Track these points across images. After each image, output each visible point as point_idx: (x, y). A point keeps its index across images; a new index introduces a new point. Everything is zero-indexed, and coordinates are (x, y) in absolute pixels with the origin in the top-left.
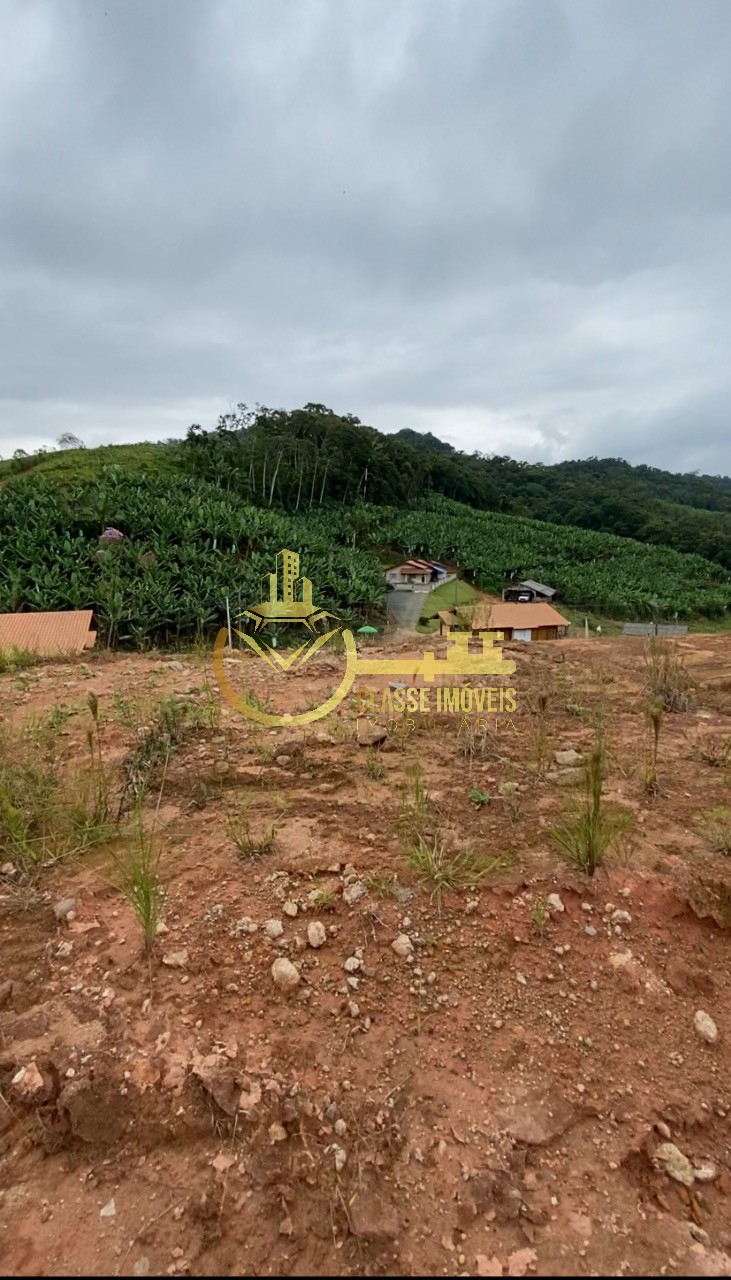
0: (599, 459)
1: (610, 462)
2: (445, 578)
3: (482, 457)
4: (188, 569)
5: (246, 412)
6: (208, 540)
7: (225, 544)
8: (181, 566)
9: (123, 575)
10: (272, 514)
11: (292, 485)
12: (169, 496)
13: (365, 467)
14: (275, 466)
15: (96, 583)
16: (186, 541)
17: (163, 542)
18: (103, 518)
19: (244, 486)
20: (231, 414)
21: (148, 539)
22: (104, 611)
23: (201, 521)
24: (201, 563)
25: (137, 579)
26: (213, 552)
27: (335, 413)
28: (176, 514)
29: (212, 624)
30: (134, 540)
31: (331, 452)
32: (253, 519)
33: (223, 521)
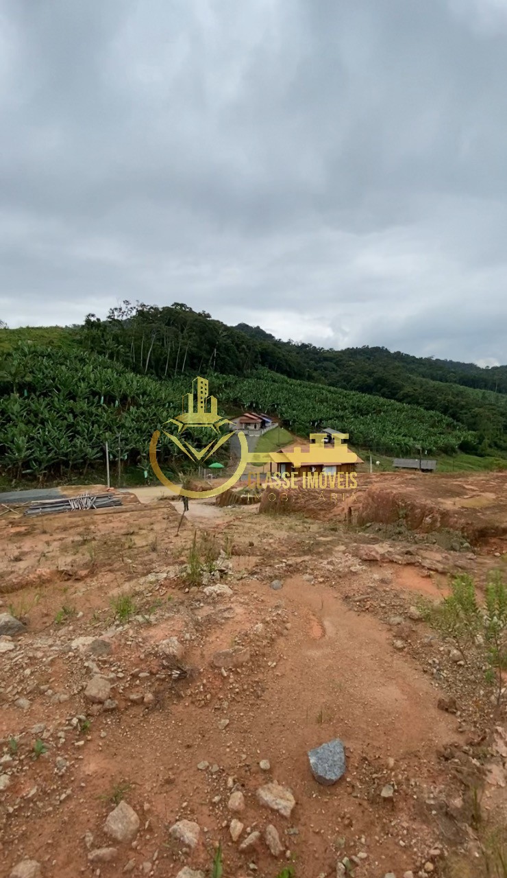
0: (370, 347)
1: (377, 349)
2: (271, 425)
3: (294, 343)
4: (80, 418)
5: (129, 307)
6: (97, 397)
7: (110, 399)
8: (75, 416)
9: (28, 423)
10: (146, 379)
11: (162, 358)
12: (68, 364)
13: (214, 347)
14: (150, 345)
15: (5, 429)
16: (80, 397)
17: (61, 398)
18: (14, 380)
19: (127, 358)
20: (118, 307)
21: (50, 396)
22: (11, 450)
23: (91, 383)
24: (91, 414)
25: (39, 425)
26: (101, 406)
27: (193, 310)
28: (73, 378)
29: (98, 461)
30: (39, 396)
31: (190, 336)
32: (133, 381)
33: (109, 383)
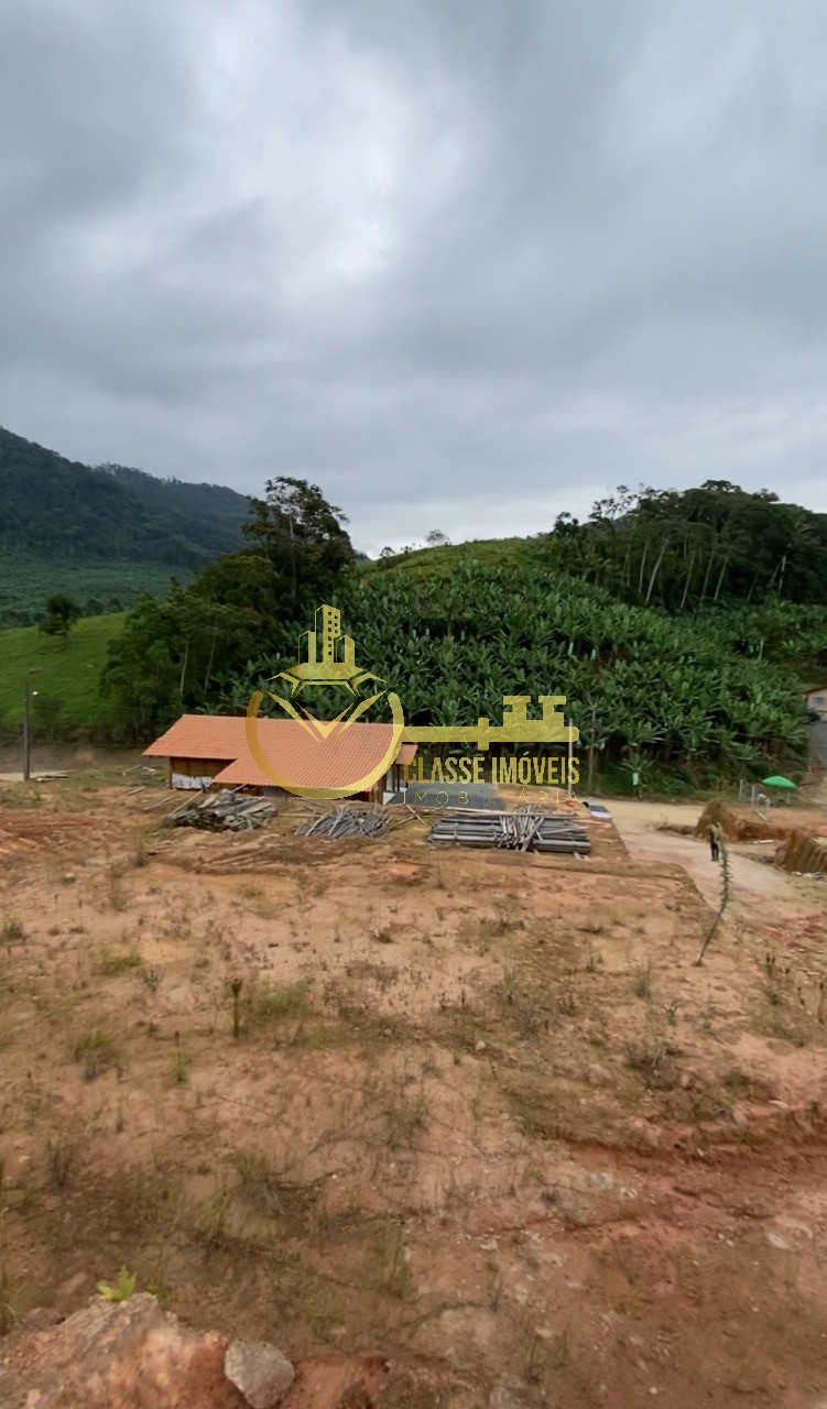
4: (535, 676)
5: (626, 495)
6: (563, 643)
7: (584, 647)
8: (528, 673)
9: (463, 679)
10: (647, 613)
11: (678, 578)
12: (524, 592)
13: (783, 554)
14: (657, 557)
15: (433, 687)
16: (537, 643)
17: (510, 644)
18: (450, 616)
19: (617, 581)
20: (608, 498)
21: (495, 640)
22: (437, 718)
23: (556, 620)
24: (551, 670)
25: (477, 684)
26: (568, 658)
27: (744, 489)
28: (530, 612)
29: (557, 746)
30: (480, 640)
31: (734, 537)
32: (623, 618)
33: (583, 621)
